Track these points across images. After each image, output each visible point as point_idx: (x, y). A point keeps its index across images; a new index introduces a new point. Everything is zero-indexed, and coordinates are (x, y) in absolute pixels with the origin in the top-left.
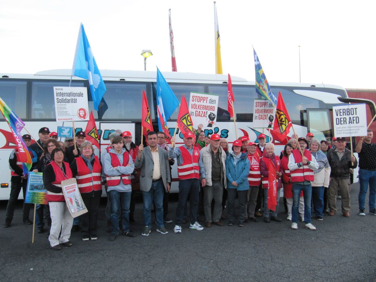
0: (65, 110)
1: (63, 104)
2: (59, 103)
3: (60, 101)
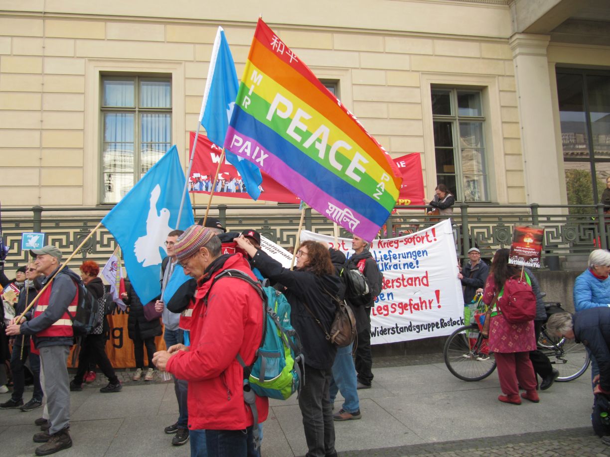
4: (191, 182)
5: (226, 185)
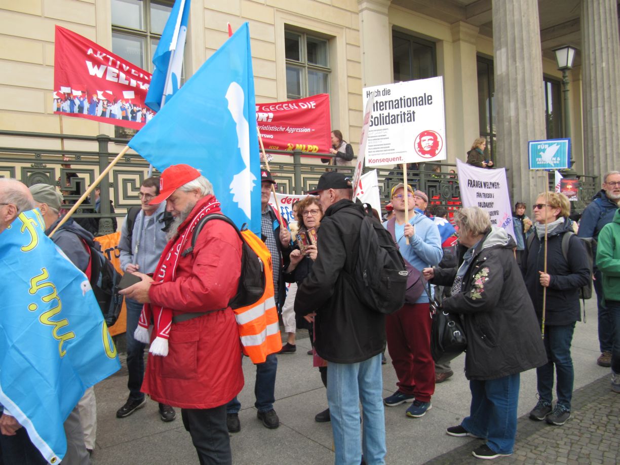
4: (58, 99)
5: (109, 108)
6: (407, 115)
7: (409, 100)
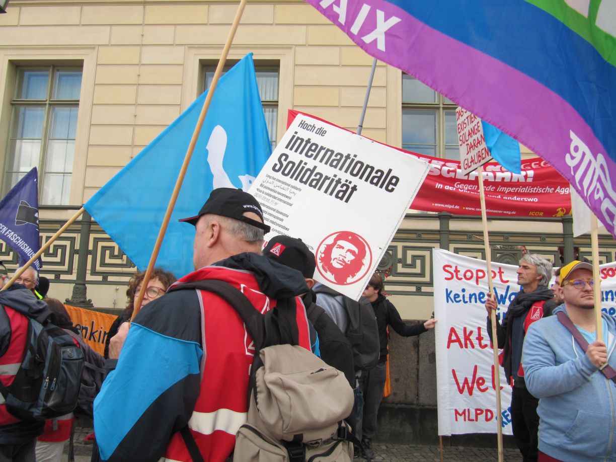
0: (281, 207)
1: (292, 182)
2: (279, 175)
3: (284, 167)
6: (342, 187)
7: (359, 165)
